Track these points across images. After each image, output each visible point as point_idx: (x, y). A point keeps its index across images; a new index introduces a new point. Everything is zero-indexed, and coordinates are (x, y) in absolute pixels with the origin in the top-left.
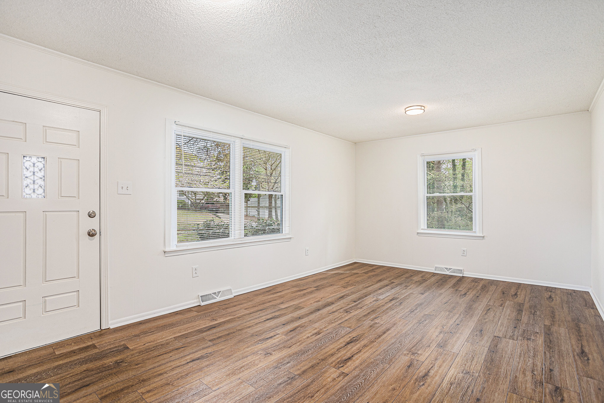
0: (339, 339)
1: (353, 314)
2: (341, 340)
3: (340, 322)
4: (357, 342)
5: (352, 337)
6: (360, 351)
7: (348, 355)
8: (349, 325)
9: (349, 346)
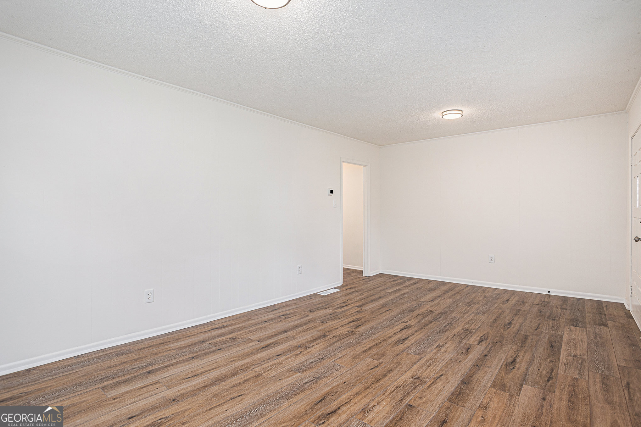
0: (415, 342)
1: (409, 374)
2: (413, 341)
3: (422, 361)
4: (398, 340)
5: (403, 344)
6: (394, 334)
7: (404, 331)
8: (409, 356)
9: (405, 337)
